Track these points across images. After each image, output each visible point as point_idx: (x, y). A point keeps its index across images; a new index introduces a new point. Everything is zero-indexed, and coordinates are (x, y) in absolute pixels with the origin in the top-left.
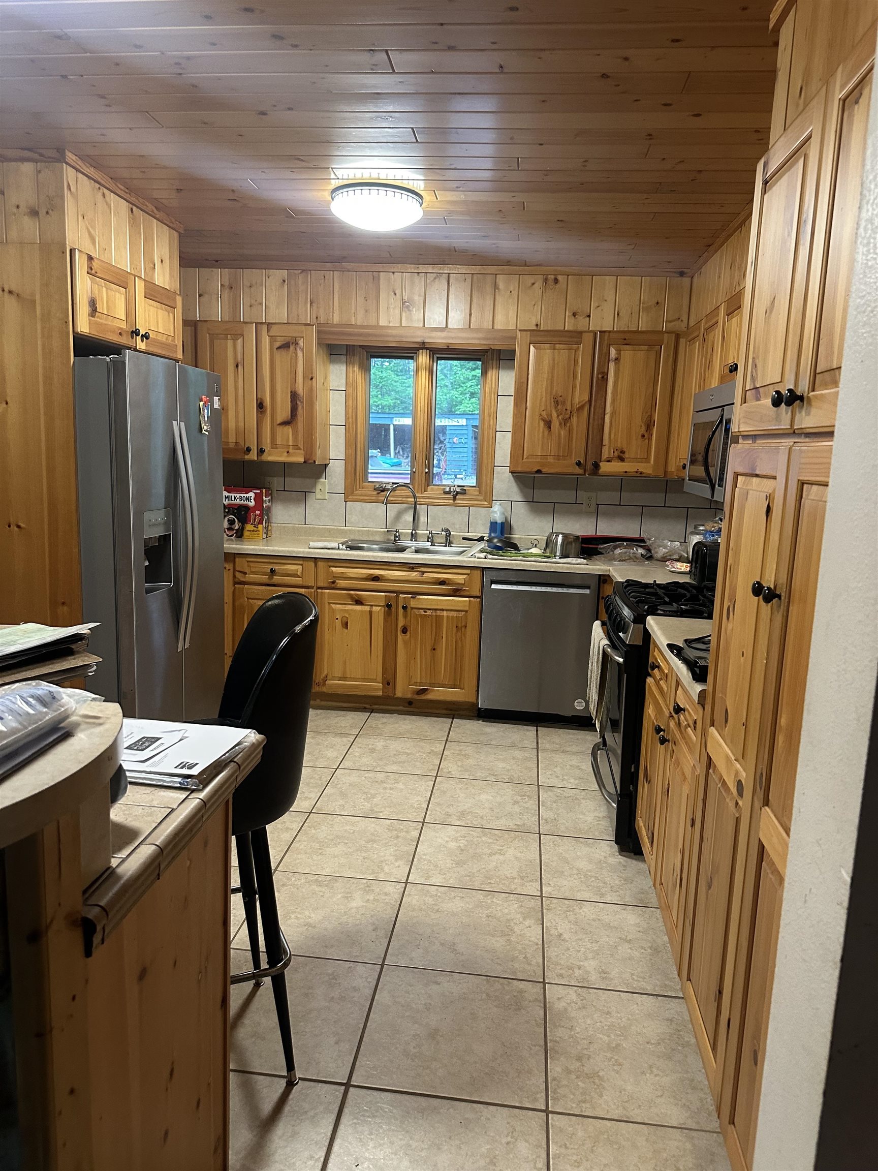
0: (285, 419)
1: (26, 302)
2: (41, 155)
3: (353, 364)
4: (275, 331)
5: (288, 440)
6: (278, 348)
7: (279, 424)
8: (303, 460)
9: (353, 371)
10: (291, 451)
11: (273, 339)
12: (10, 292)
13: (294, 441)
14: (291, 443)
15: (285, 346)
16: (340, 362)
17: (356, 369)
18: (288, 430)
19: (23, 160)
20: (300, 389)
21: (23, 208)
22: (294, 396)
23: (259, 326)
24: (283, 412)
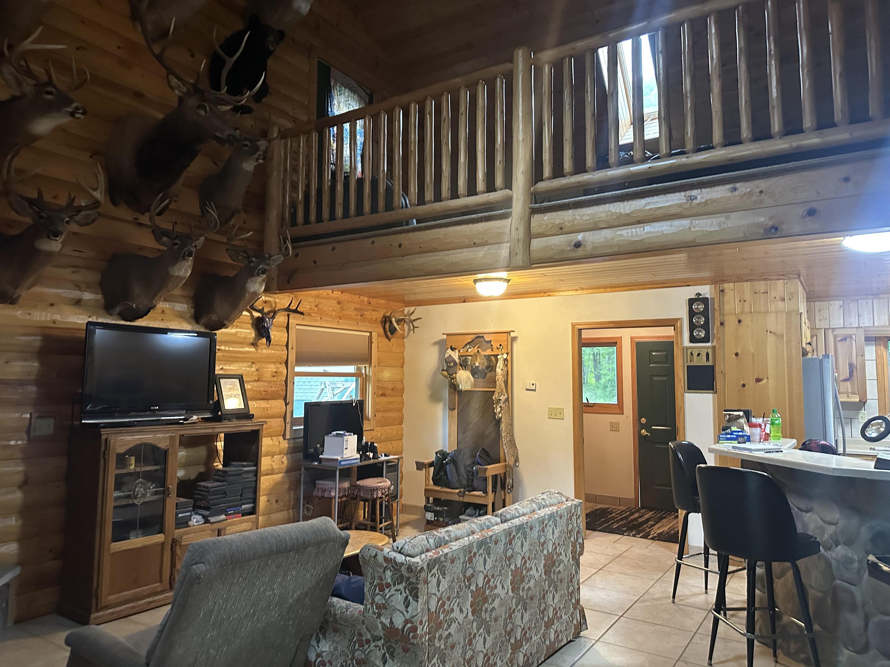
0: (846, 378)
1: (779, 336)
2: (788, 277)
3: (880, 345)
4: (836, 332)
5: (848, 389)
6: (839, 341)
7: (843, 381)
8: (858, 400)
9: (880, 350)
10: (850, 395)
11: (835, 337)
12: (770, 332)
13: (851, 389)
14: (850, 391)
15: (844, 339)
16: (872, 345)
17: (882, 347)
18: (848, 384)
19: (778, 280)
20: (854, 361)
21: (777, 298)
22: (851, 366)
23: (826, 330)
24: (846, 374)
